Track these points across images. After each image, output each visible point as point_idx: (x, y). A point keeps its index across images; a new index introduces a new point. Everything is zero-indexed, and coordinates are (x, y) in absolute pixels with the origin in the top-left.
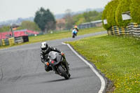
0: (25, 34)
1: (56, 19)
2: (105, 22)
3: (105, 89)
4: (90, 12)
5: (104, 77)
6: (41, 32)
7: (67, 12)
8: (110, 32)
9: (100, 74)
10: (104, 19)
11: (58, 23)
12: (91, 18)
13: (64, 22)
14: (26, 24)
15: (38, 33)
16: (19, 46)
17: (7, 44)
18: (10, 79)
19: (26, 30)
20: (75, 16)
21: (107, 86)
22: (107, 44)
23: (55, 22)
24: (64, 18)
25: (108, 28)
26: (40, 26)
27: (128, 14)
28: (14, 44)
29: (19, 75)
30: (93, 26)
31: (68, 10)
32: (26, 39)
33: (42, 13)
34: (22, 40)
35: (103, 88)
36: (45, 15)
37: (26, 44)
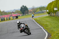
0: (17, 15)
1: (29, 10)
2: (48, 11)
3: (48, 37)
4: (42, 7)
5: (47, 32)
6: (23, 15)
7: (33, 7)
8: (49, 15)
9: (46, 31)
10: (47, 10)
11: (29, 11)
12: (42, 9)
13: (32, 11)
14: (17, 12)
15: (22, 15)
16: (14, 20)
17: (10, 19)
18: (11, 33)
19: (17, 14)
20: (36, 8)
21: (48, 36)
22: (49, 19)
23: (28, 11)
24: (32, 9)
25: (49, 13)
26: (22, 12)
27: (56, 8)
28: (12, 19)
29: (14, 31)
30: (43, 12)
31: (33, 6)
32: (17, 17)
33: (23, 7)
34: (15, 18)
35: (47, 36)
36: (24, 8)
37: (17, 19)
